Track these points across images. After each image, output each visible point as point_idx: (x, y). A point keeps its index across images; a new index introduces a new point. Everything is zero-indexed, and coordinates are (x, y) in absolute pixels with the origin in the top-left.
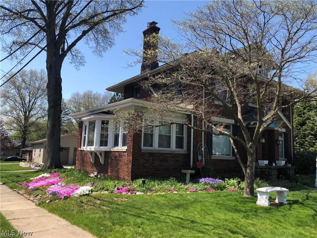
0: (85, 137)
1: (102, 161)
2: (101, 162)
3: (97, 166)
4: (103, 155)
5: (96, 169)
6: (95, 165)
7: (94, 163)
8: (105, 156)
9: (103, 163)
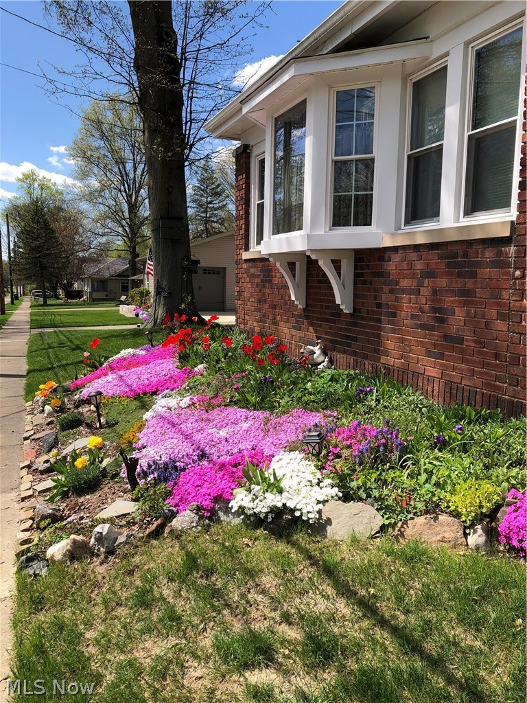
0: (261, 207)
1: (341, 297)
2: (338, 301)
3: (318, 319)
4: (347, 268)
5: (316, 331)
6: (307, 317)
7: (304, 309)
8: (357, 275)
9: (346, 309)
